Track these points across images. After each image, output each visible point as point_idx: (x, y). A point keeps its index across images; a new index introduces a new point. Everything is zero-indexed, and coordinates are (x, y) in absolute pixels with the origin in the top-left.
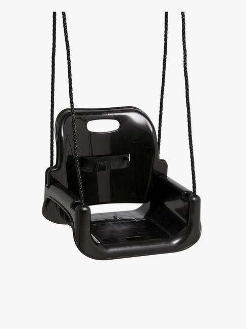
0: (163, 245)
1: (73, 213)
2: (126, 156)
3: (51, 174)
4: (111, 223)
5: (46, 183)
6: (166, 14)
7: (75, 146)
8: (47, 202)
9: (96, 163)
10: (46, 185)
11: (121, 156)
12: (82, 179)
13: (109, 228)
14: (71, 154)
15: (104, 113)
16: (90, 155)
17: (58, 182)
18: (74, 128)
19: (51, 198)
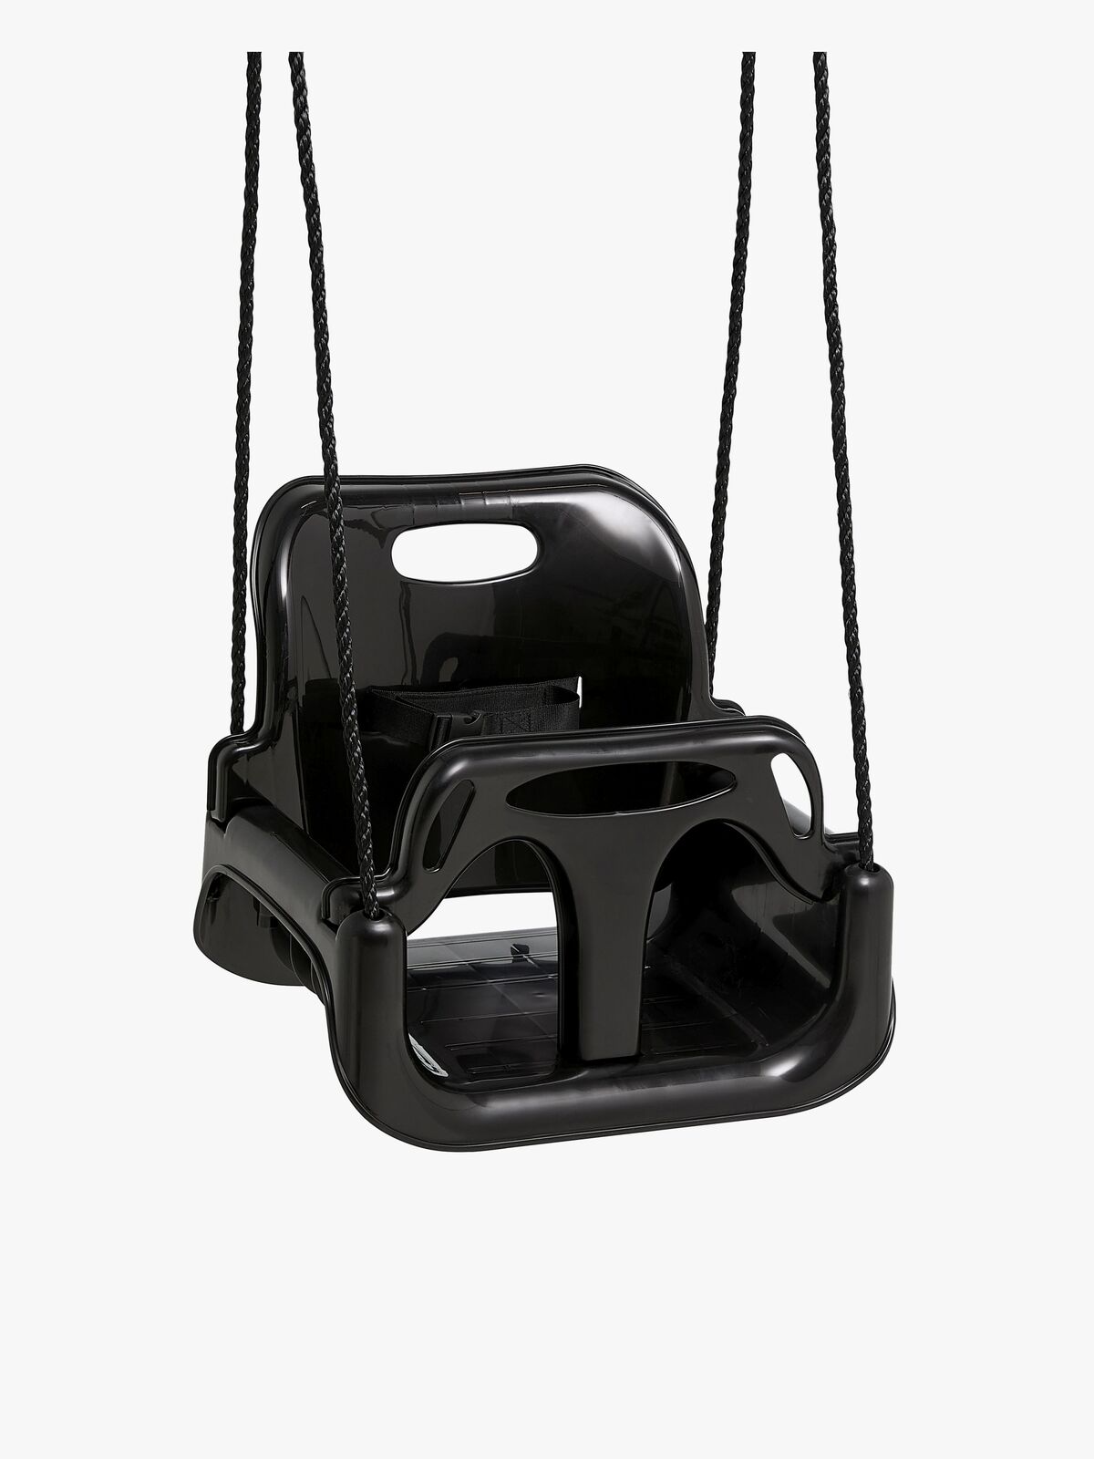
0: (725, 1082)
1: (329, 947)
2: (564, 684)
3: (235, 768)
4: (496, 984)
5: (210, 806)
6: (748, 60)
7: (342, 651)
8: (216, 888)
9: (433, 717)
10: (209, 818)
11: (542, 685)
12: (370, 795)
13: (488, 1005)
14: (319, 674)
15: (466, 498)
16: (408, 682)
17: (264, 803)
18: (337, 569)
19: (231, 875)
